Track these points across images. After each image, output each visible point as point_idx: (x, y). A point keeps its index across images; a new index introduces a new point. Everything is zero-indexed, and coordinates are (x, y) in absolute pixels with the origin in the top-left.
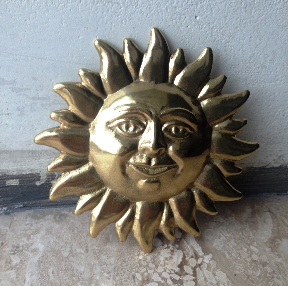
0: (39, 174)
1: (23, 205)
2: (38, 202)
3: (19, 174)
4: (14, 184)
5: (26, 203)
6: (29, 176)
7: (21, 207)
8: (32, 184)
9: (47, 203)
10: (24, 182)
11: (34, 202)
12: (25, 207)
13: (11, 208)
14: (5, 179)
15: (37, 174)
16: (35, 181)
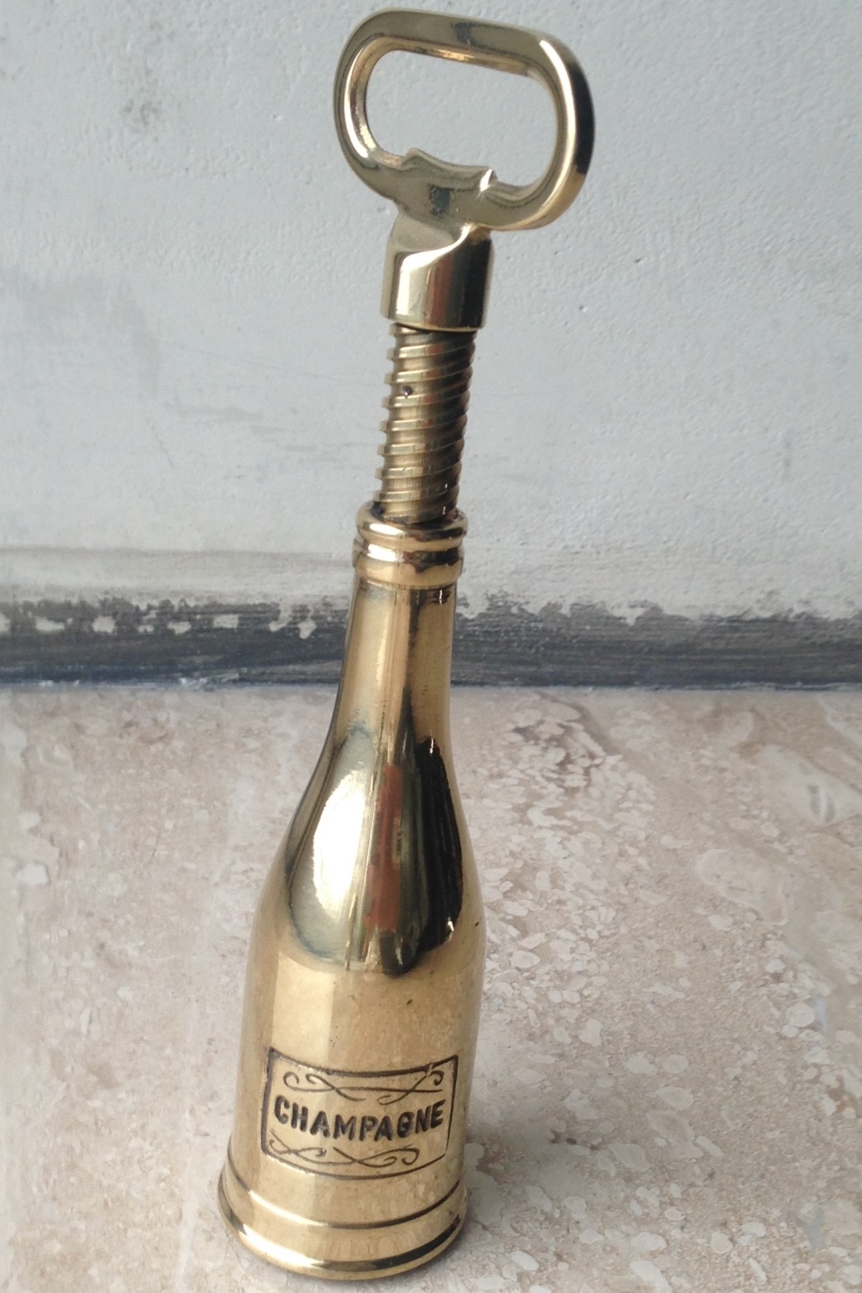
0: (278, 605)
1: (240, 674)
2: (269, 670)
3: (242, 602)
4: (228, 626)
5: (245, 670)
6: (259, 609)
7: (234, 681)
8: (261, 627)
9: (287, 673)
10: (248, 621)
11: (261, 669)
12: (243, 680)
13: (214, 681)
14: (212, 614)
15: (273, 606)
16: (267, 621)
